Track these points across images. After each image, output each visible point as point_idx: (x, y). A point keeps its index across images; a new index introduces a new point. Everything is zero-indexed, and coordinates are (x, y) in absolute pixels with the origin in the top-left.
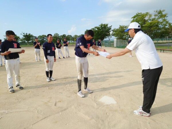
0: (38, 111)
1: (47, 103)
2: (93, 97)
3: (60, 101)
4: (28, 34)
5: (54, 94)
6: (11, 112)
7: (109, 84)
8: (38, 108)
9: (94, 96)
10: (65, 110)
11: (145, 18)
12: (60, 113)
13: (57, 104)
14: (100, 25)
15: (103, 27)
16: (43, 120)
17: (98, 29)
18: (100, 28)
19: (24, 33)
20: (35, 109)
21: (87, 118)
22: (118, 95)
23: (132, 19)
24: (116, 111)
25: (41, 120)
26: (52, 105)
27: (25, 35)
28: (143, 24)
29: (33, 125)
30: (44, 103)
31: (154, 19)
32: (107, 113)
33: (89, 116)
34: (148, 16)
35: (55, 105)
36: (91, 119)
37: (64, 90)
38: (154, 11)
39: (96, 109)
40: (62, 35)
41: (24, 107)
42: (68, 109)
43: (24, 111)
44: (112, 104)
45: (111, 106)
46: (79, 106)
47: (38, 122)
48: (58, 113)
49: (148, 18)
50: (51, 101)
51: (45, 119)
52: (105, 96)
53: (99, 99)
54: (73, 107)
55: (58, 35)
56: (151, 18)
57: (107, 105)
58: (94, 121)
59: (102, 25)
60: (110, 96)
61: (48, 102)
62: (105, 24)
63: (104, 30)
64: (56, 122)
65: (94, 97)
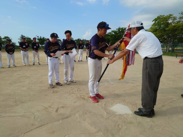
0: (34, 117)
1: (47, 108)
2: (103, 104)
3: (63, 107)
4: (42, 38)
5: (58, 98)
6: (3, 116)
7: (125, 91)
8: (36, 114)
9: (105, 103)
10: (67, 118)
11: (169, 21)
12: (61, 121)
13: (59, 111)
14: (117, 29)
15: (120, 30)
16: (38, 129)
17: (114, 33)
18: (117, 32)
19: (38, 37)
20: (32, 114)
21: (93, 129)
22: (135, 104)
23: (154, 22)
24: (131, 123)
25: (36, 128)
26: (53, 111)
27: (39, 38)
28: (166, 28)
29: (24, 133)
30: (44, 108)
31: (179, 22)
32: (119, 126)
33: (95, 128)
34: (172, 19)
35: (57, 111)
36: (97, 132)
37: (70, 94)
38: (179, 13)
39: (106, 119)
40: (77, 39)
41: (20, 111)
42: (71, 116)
43: (19, 116)
44: (126, 114)
45: (125, 116)
46: (85, 114)
47: (32, 130)
48: (58, 121)
49: (172, 21)
50: (52, 106)
51: (41, 127)
52: (118, 104)
53: (110, 107)
54: (77, 115)
55: (73, 39)
56: (176, 21)
57: (120, 115)
58: (102, 134)
59: (119, 29)
60: (125, 105)
61: (49, 107)
62: (123, 28)
63: (121, 34)
64: (53, 132)
65: (105, 105)
